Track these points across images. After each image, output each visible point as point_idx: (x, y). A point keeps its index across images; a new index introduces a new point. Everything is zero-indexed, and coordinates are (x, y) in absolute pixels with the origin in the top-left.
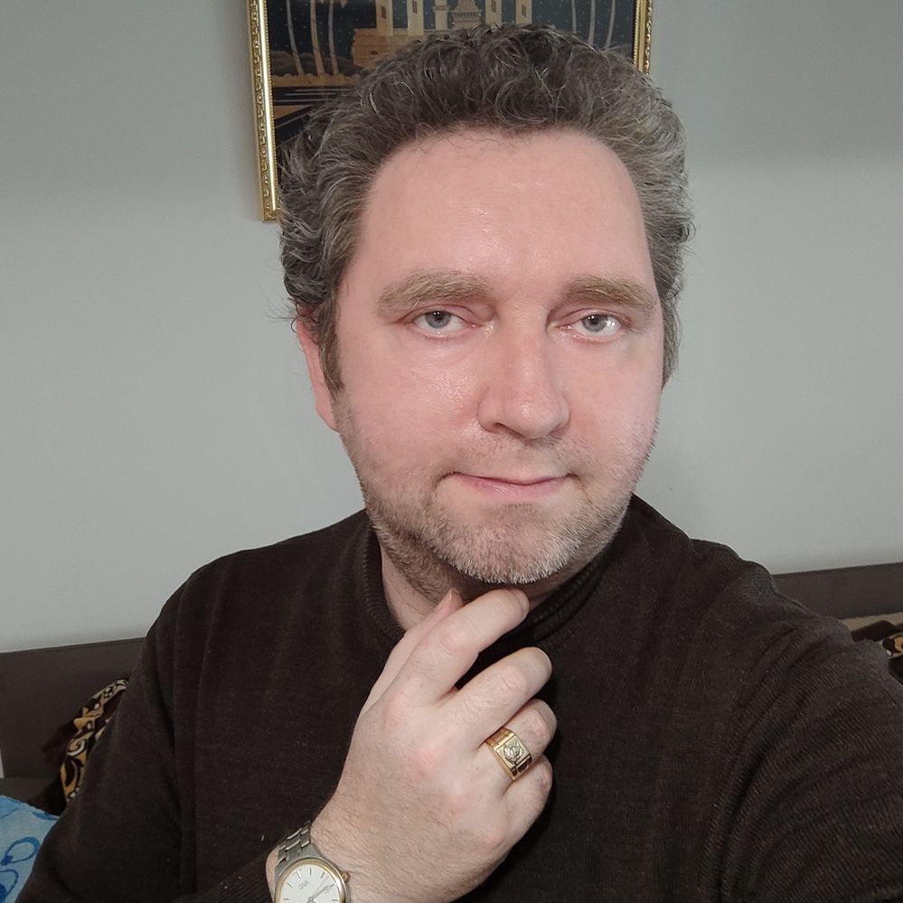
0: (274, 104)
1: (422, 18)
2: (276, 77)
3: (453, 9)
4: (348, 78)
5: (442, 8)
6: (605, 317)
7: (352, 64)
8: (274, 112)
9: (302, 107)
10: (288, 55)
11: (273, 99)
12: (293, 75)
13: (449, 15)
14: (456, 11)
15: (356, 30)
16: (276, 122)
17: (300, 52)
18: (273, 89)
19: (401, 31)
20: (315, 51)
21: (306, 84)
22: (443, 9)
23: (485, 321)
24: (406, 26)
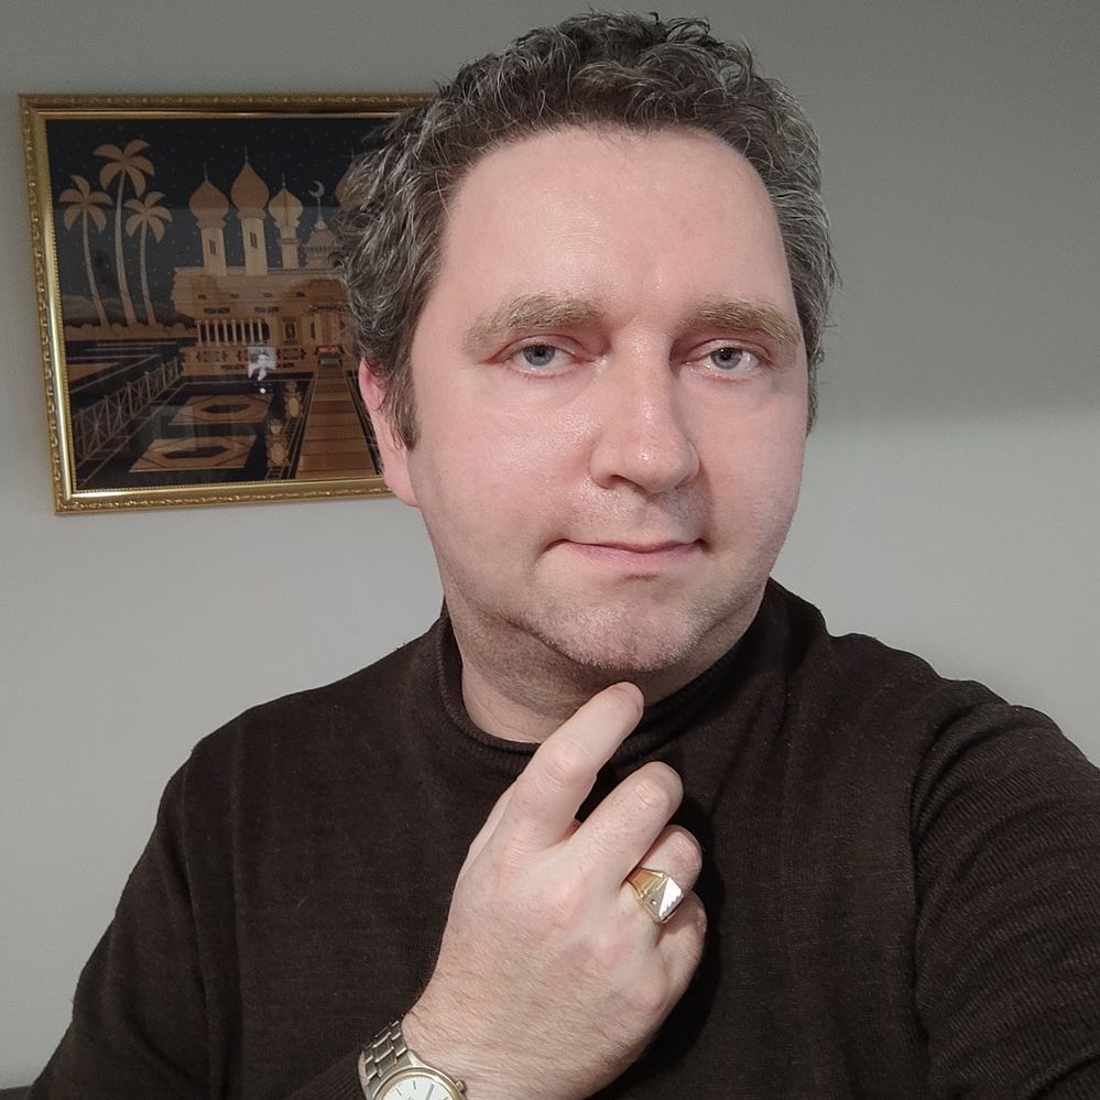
0: (68, 363)
1: (265, 253)
2: (70, 329)
3: (304, 243)
4: (168, 328)
5: (291, 242)
6: (740, 351)
7: (174, 311)
8: (68, 372)
9: (109, 365)
10: (86, 301)
11: (67, 355)
12: (94, 325)
13: (300, 250)
14: (308, 245)
15: (176, 269)
16: (72, 385)
17: (102, 297)
18: (66, 343)
19: (235, 270)
20: (123, 296)
21: (113, 338)
22: (293, 243)
23: (596, 355)
24: (244, 264)
